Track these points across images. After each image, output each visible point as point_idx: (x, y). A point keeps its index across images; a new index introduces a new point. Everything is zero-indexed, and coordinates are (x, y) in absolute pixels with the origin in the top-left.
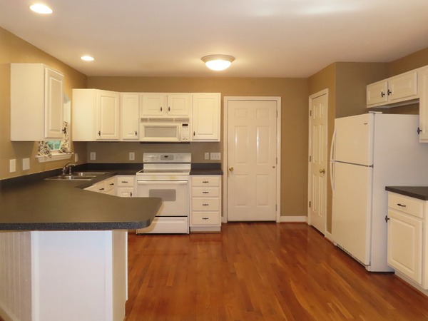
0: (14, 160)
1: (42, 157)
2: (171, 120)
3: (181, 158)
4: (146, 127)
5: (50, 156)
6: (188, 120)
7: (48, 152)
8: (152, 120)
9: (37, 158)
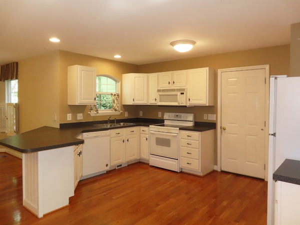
0: (70, 114)
1: (93, 113)
2: (173, 90)
3: (187, 117)
4: (160, 95)
5: (98, 113)
6: (184, 90)
7: (97, 111)
8: (163, 91)
9: (88, 114)
